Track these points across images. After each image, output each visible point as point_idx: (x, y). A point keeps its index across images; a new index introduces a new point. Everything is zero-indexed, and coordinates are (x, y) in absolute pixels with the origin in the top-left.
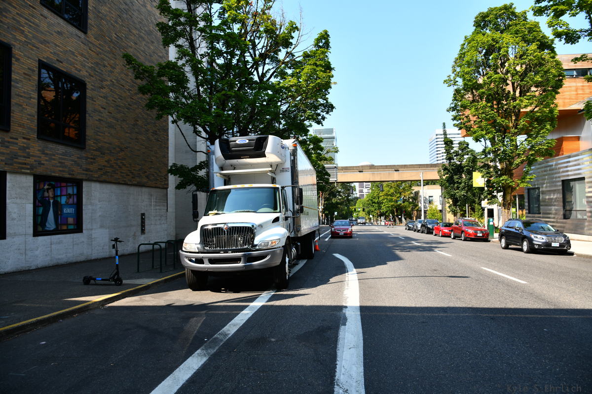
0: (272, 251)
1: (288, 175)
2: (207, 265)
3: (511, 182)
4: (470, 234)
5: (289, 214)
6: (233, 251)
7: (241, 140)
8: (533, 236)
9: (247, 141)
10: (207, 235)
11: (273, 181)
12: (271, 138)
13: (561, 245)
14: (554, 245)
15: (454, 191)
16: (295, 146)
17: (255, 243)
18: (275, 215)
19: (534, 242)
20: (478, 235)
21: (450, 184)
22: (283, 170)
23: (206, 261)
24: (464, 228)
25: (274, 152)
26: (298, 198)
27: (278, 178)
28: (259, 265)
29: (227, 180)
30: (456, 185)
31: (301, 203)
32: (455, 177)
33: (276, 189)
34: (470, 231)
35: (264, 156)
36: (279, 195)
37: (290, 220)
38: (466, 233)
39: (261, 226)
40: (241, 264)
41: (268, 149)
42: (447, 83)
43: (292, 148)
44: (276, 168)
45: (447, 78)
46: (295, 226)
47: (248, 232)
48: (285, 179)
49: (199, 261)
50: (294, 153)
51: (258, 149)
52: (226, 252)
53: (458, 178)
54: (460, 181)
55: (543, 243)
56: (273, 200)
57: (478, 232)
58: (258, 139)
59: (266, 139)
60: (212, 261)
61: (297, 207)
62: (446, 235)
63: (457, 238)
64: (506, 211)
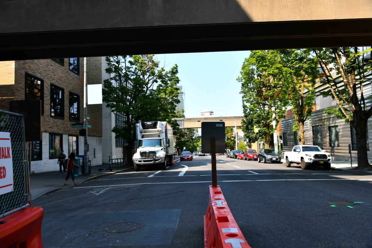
0: (161, 158)
1: (164, 134)
2: (143, 163)
3: (267, 131)
4: (251, 157)
5: (165, 147)
6: (150, 158)
7: (149, 123)
8: (266, 156)
9: (151, 123)
10: (142, 154)
11: (159, 136)
12: (159, 122)
13: (277, 159)
14: (273, 159)
15: (249, 134)
16: (166, 124)
17: (156, 156)
18: (162, 148)
19: (266, 158)
20: (255, 157)
21: (247, 130)
22: (162, 132)
23: (142, 161)
24: (249, 154)
25: (160, 127)
26: (168, 142)
27: (161, 135)
28: (158, 162)
29: (143, 137)
30: (250, 131)
31: (169, 144)
32: (249, 126)
33: (161, 139)
34: (251, 156)
35: (157, 128)
36: (162, 141)
37: (165, 150)
38: (249, 156)
39: (158, 151)
40: (153, 162)
41: (158, 126)
43: (165, 125)
44: (161, 132)
46: (167, 152)
47: (154, 153)
48: (163, 136)
49: (141, 161)
50: (166, 127)
51: (154, 126)
52: (148, 158)
53: (251, 127)
54: (252, 128)
55: (270, 158)
56: (160, 143)
58: (155, 123)
59: (157, 122)
60: (144, 161)
61: (167, 145)
62: (242, 159)
63: (246, 159)
64: (267, 145)
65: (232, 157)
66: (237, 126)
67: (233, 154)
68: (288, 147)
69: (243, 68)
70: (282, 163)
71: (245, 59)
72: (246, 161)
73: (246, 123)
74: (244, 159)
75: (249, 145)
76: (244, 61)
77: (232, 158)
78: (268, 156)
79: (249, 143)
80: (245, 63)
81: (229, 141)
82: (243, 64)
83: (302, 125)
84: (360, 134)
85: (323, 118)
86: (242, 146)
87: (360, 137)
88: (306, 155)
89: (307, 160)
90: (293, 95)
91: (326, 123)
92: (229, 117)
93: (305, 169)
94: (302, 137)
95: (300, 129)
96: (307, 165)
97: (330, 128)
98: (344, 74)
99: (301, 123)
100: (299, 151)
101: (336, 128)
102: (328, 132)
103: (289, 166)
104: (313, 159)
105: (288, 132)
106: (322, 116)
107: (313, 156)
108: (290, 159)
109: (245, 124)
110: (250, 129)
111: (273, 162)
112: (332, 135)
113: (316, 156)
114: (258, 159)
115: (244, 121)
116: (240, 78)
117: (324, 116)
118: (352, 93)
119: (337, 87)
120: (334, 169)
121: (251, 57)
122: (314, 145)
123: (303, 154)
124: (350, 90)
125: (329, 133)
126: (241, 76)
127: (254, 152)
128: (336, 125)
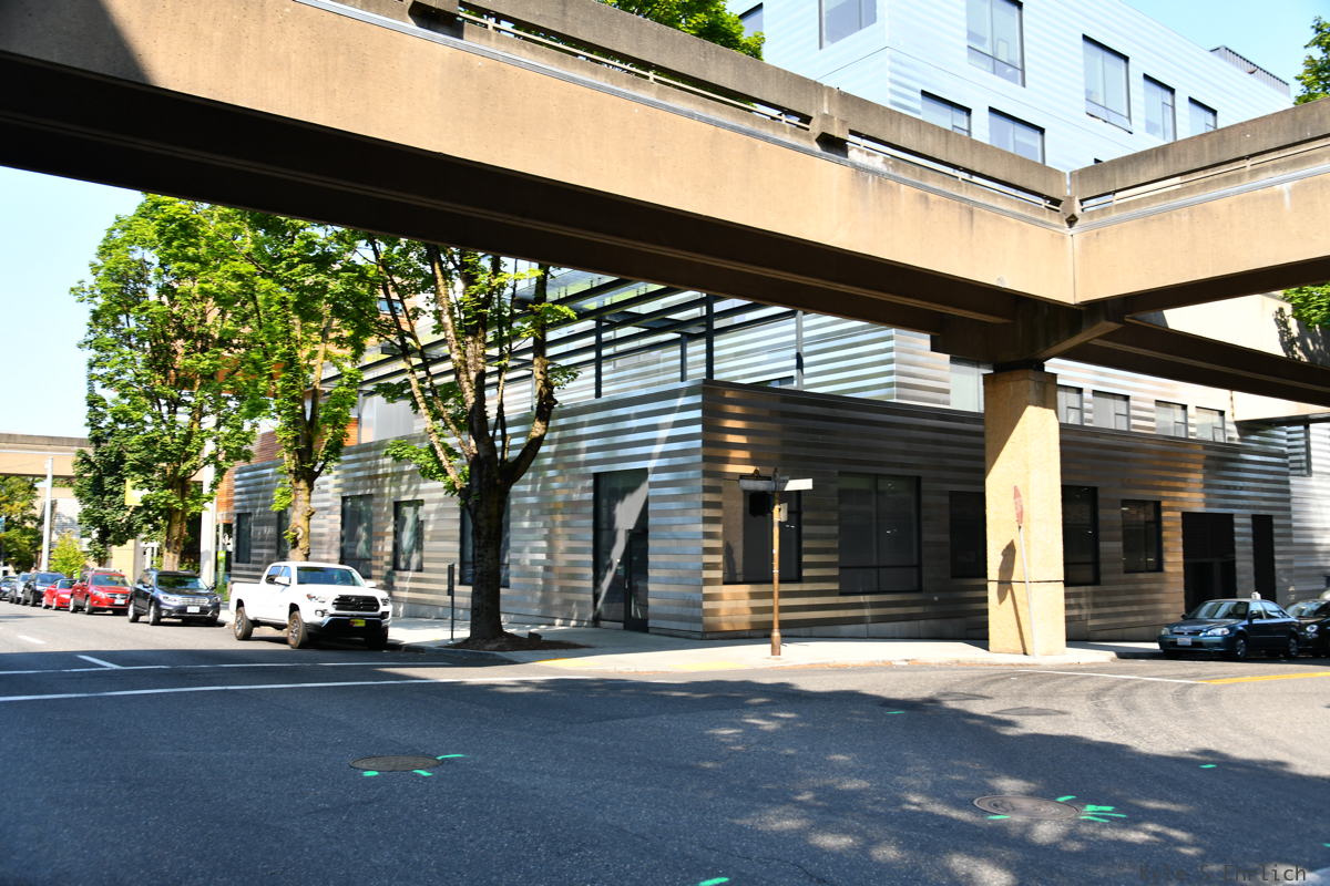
3: (176, 502)
4: (100, 601)
8: (161, 597)
13: (204, 610)
14: (190, 610)
15: (102, 510)
19: (162, 606)
20: (117, 602)
21: (95, 494)
24: (92, 589)
30: (107, 498)
32: (108, 480)
34: (103, 595)
38: (94, 598)
42: (75, 295)
45: (78, 285)
53: (112, 483)
54: (116, 489)
55: (176, 607)
57: (118, 596)
62: (62, 606)
63: (78, 609)
64: (171, 555)
65: (18, 601)
66: (54, 477)
67: (27, 586)
68: (251, 566)
69: (105, 251)
70: (222, 625)
71: (117, 218)
72: (79, 616)
73: (93, 465)
74: (71, 608)
75: (100, 553)
76: (110, 226)
77: (18, 603)
78: (171, 597)
79: (99, 547)
80: (115, 234)
81: (13, 533)
82: (105, 235)
83: (307, 492)
84: (484, 533)
85: (380, 471)
86: (71, 555)
87: (483, 541)
88: (309, 597)
89: (309, 615)
90: (284, 380)
91: (386, 490)
92: (23, 436)
93: (303, 645)
94: (301, 533)
95: (299, 503)
96: (309, 634)
97: (398, 506)
98: (452, 335)
99: (302, 484)
100: (287, 583)
101: (416, 509)
102: (392, 519)
103: (246, 636)
104: (332, 610)
105: (258, 511)
106: (377, 467)
107: (332, 600)
108: (251, 612)
109: (89, 470)
110: (111, 492)
111: (188, 621)
112: (402, 530)
113: (343, 602)
114: (131, 608)
115: (84, 459)
116: (87, 288)
117: (383, 466)
118: (473, 400)
119: (428, 373)
120: (396, 647)
121: (140, 216)
122: (341, 563)
123: (298, 593)
124: (468, 390)
125: (396, 525)
126: (90, 280)
127: (117, 583)
128: (419, 497)
